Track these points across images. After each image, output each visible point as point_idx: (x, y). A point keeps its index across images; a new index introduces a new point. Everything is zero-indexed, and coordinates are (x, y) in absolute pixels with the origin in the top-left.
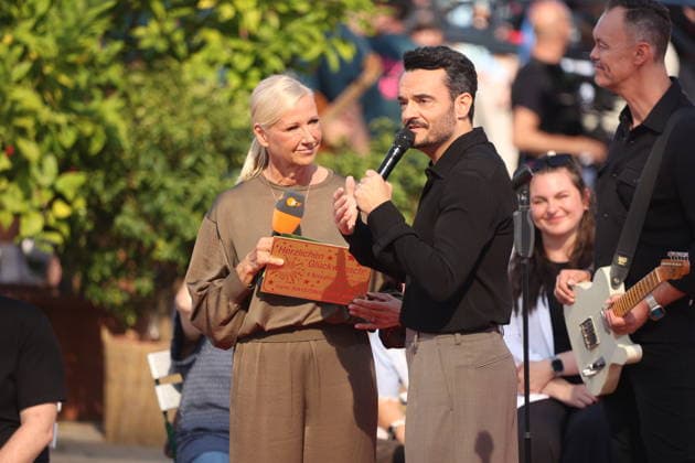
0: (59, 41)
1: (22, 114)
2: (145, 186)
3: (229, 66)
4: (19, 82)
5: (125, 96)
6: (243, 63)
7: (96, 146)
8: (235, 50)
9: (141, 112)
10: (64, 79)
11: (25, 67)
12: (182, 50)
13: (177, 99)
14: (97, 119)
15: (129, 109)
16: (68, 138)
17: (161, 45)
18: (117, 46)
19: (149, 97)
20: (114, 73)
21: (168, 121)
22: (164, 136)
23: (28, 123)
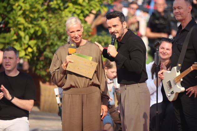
0: (30, 5)
1: (20, 24)
2: (52, 44)
3: (74, 13)
4: (19, 16)
5: (47, 20)
6: (78, 12)
7: (39, 33)
8: (76, 9)
9: (51, 24)
10: (31, 15)
11: (21, 12)
12: (62, 8)
13: (61, 21)
14: (40, 26)
15: (48, 24)
16: (32, 31)
17: (57, 7)
18: (45, 7)
19: (53, 20)
20: (44, 14)
21: (58, 27)
22: (57, 31)
23: (21, 27)
